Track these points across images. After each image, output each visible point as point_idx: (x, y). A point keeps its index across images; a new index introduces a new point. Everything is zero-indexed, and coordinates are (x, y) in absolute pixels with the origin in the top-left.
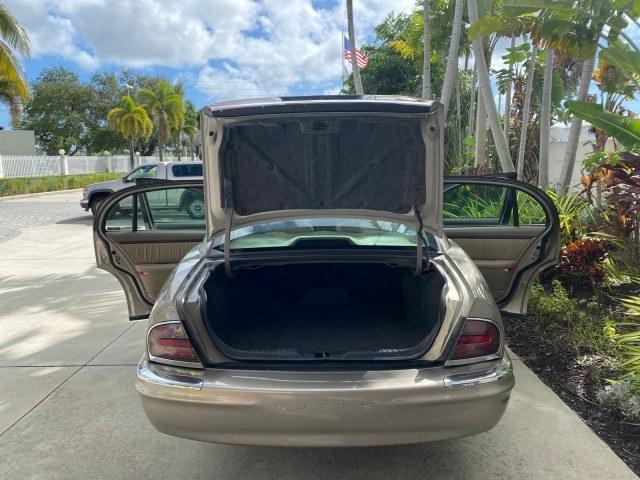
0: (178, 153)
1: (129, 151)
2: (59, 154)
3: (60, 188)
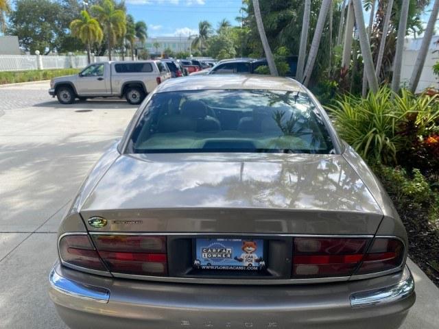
0: (122, 54)
1: (86, 52)
2: (35, 54)
3: (37, 79)
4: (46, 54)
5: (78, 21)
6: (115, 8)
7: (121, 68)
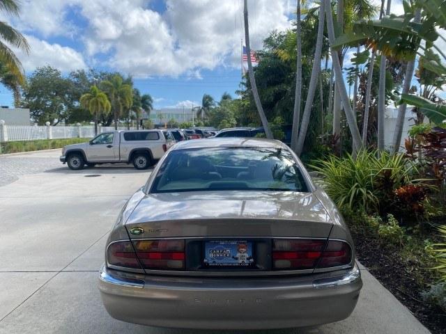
0: (128, 124)
1: (94, 123)
2: (46, 125)
3: (46, 148)
4: (55, 125)
5: (87, 94)
6: (123, 84)
7: (129, 137)
